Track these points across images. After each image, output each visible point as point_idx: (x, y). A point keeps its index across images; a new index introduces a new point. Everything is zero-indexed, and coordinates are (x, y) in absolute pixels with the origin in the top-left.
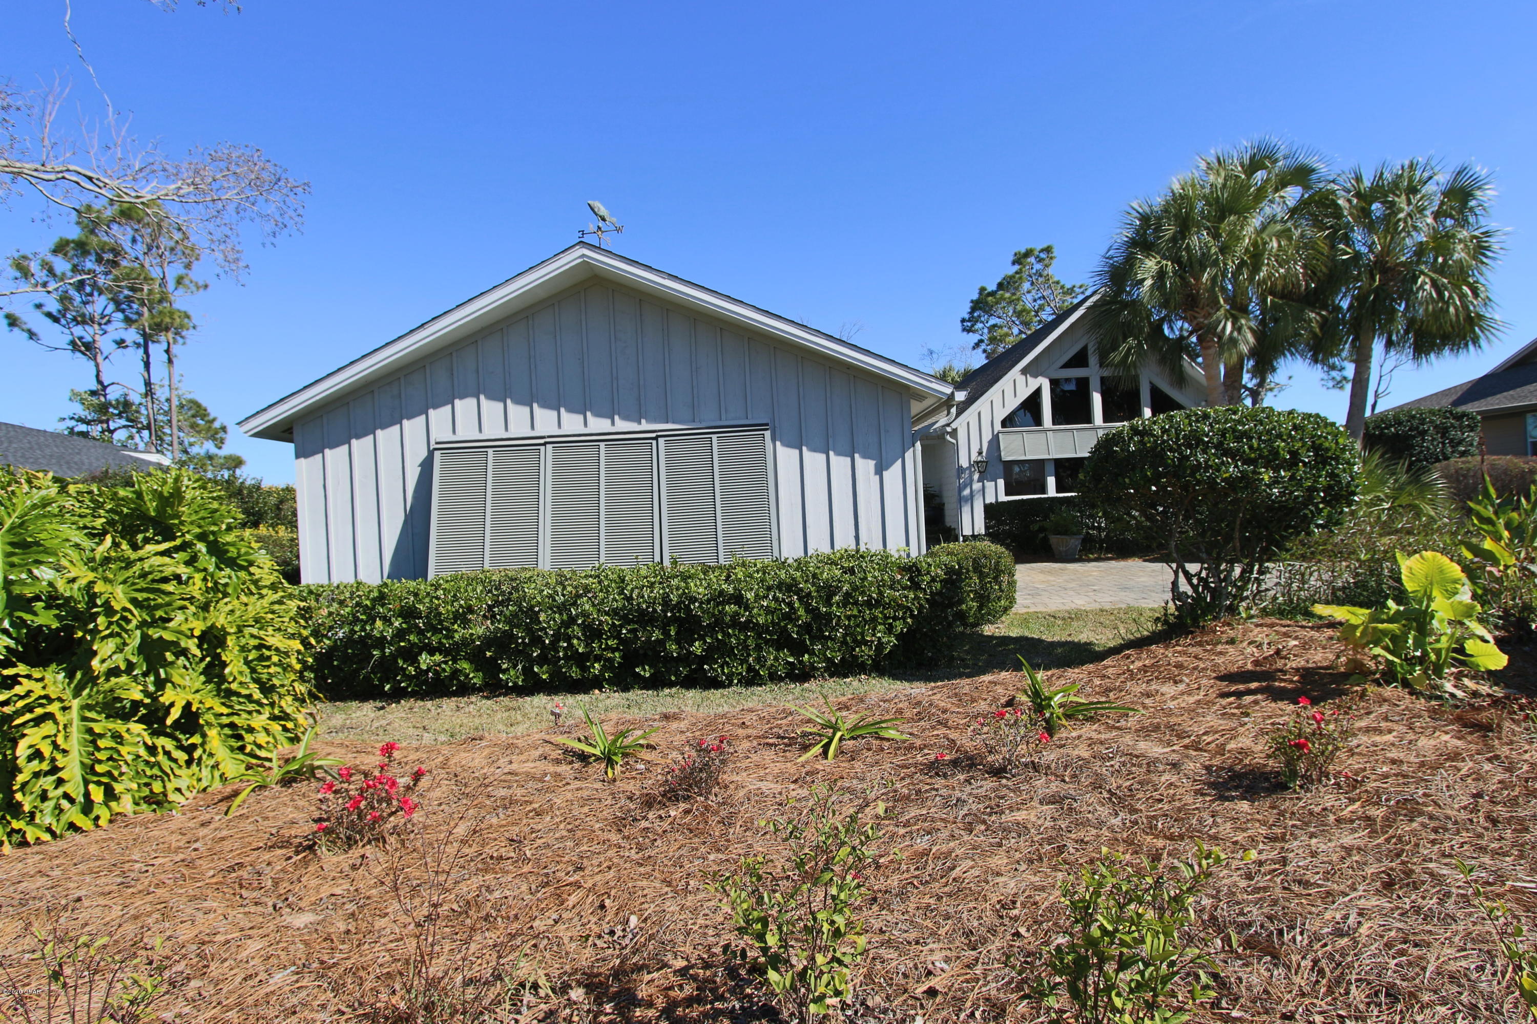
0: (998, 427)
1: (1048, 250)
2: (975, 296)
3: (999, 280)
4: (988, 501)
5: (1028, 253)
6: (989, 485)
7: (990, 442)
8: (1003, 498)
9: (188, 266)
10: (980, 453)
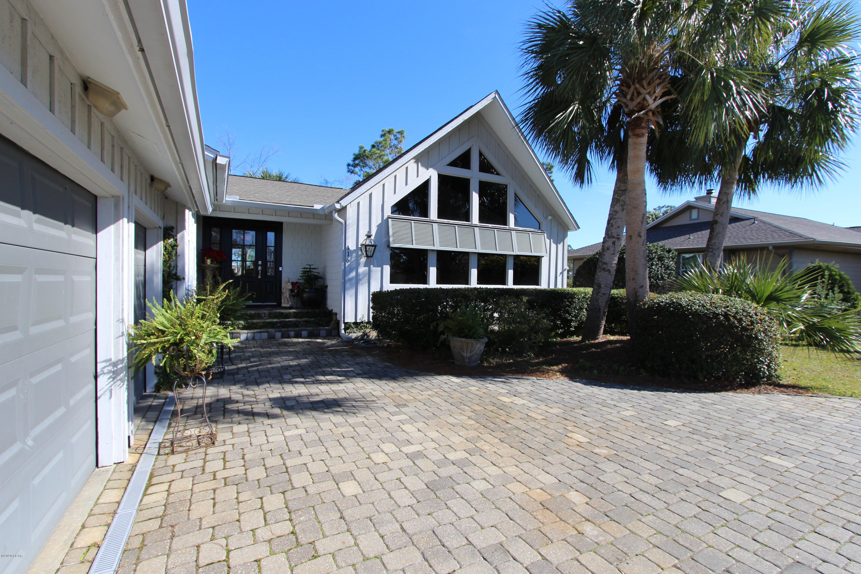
0: (388, 212)
1: (401, 133)
2: (357, 152)
3: (373, 143)
4: (372, 290)
5: (390, 132)
6: (376, 271)
7: (379, 226)
8: (389, 287)
10: (369, 236)
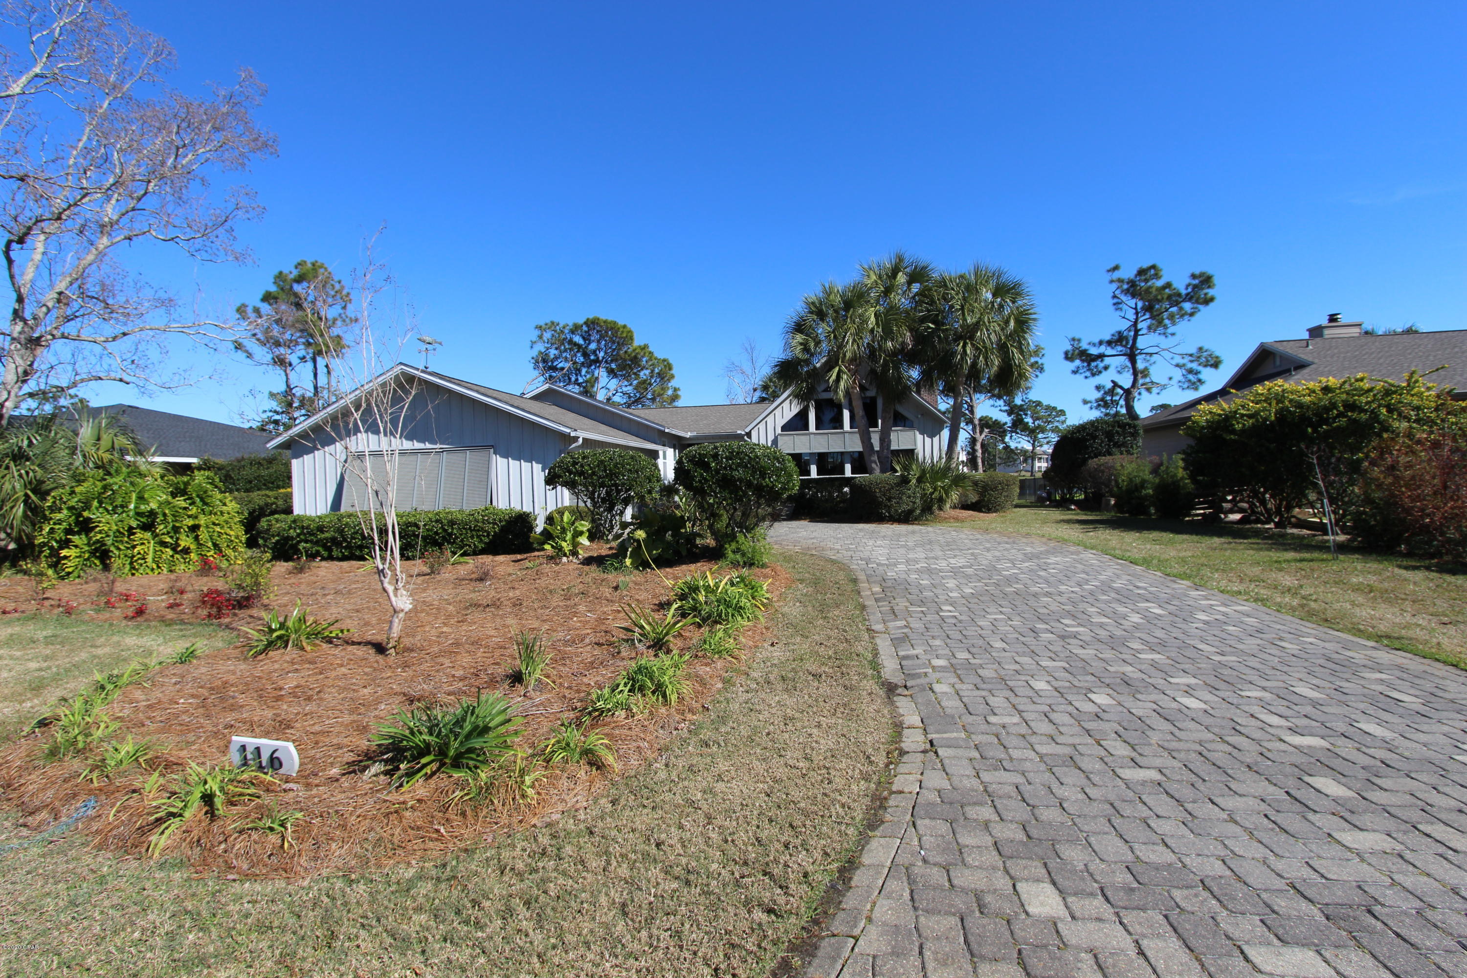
0: (779, 431)
7: (773, 441)
9: (344, 308)
